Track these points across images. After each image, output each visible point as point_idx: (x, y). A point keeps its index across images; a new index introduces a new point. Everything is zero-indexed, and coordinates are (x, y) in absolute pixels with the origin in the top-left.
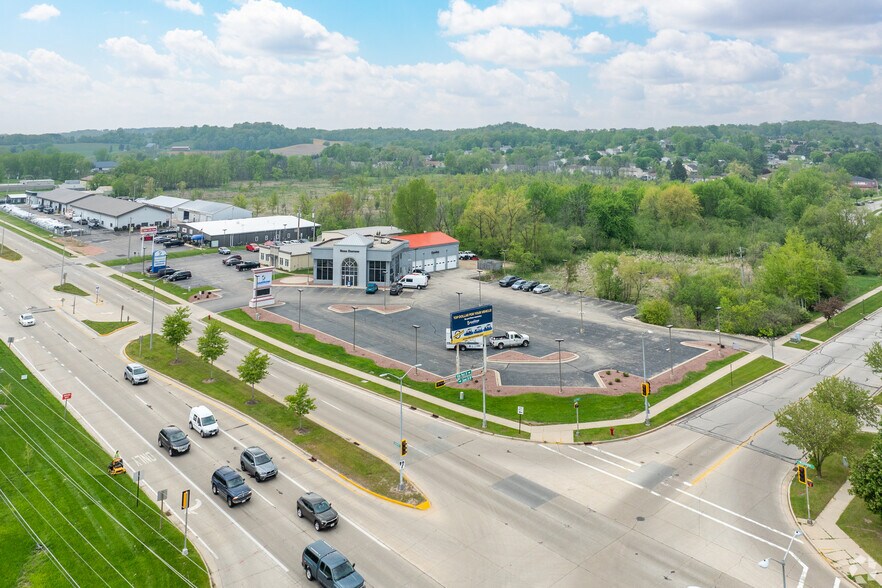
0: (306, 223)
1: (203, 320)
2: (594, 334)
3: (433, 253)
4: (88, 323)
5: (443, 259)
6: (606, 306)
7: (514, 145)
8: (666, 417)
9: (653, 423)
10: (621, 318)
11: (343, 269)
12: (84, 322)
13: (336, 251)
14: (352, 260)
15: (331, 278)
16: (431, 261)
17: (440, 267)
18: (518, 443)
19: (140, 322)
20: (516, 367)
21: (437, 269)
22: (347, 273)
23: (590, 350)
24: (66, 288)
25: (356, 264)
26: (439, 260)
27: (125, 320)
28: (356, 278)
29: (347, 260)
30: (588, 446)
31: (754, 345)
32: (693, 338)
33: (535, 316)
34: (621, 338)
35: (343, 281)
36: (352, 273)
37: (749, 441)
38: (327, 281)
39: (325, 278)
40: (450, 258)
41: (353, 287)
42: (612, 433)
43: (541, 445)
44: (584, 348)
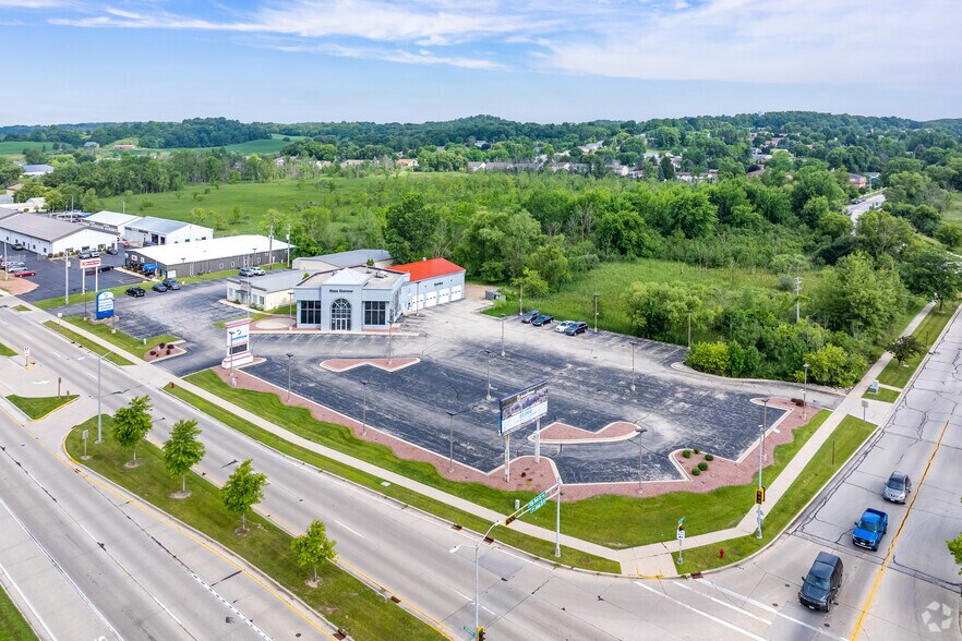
0: (279, 245)
1: (165, 388)
2: (647, 392)
3: (436, 285)
4: (15, 400)
5: (446, 291)
6: (647, 348)
7: (489, 139)
8: (777, 522)
9: (764, 533)
10: (669, 366)
11: (333, 311)
12: (10, 398)
13: (325, 291)
14: (344, 300)
15: (318, 321)
16: (434, 294)
17: (444, 300)
18: (606, 580)
19: (84, 396)
20: (572, 450)
21: (441, 302)
22: (339, 316)
23: (652, 417)
25: (349, 306)
26: (442, 292)
27: (64, 394)
28: (349, 321)
29: (338, 301)
30: (698, 580)
31: (833, 398)
32: (761, 392)
33: (570, 366)
34: (680, 395)
35: (333, 325)
36: (344, 316)
37: (890, 558)
38: (314, 325)
39: (311, 322)
40: (454, 289)
41: (345, 332)
42: (721, 555)
43: (638, 583)
44: (644, 415)
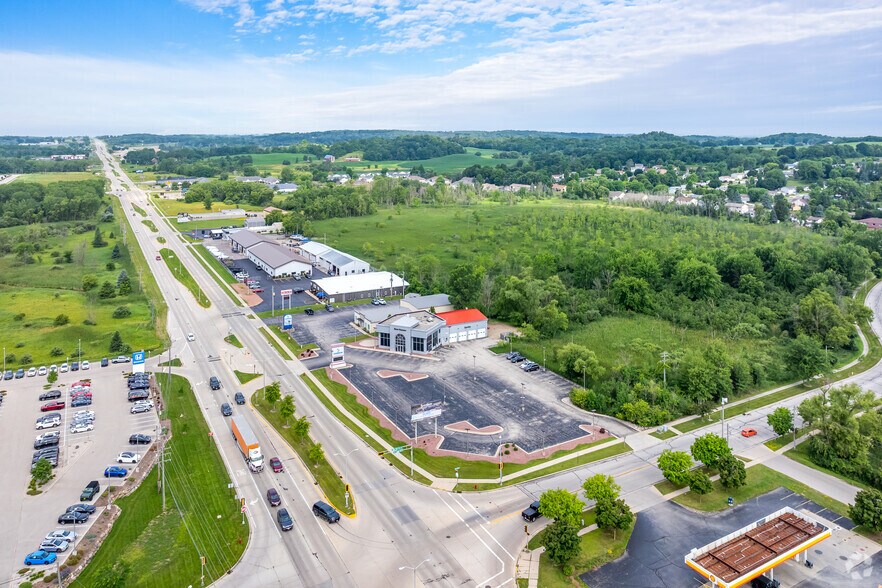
1: (301, 376)
2: (530, 412)
3: (467, 327)
5: (474, 332)
8: (515, 481)
9: (505, 484)
10: (561, 398)
11: (396, 341)
12: (235, 372)
13: (392, 329)
14: (402, 335)
15: (389, 345)
16: (465, 333)
17: (471, 337)
18: (422, 487)
19: (265, 375)
21: (468, 339)
22: (399, 344)
23: (516, 425)
24: (232, 340)
25: (405, 339)
27: (257, 373)
28: (404, 348)
29: (399, 335)
30: (458, 494)
32: (591, 422)
34: (545, 417)
35: (396, 349)
36: (402, 344)
38: (387, 347)
39: (385, 345)
40: (480, 331)
41: (402, 353)
42: (475, 488)
43: (433, 490)
44: (512, 424)
